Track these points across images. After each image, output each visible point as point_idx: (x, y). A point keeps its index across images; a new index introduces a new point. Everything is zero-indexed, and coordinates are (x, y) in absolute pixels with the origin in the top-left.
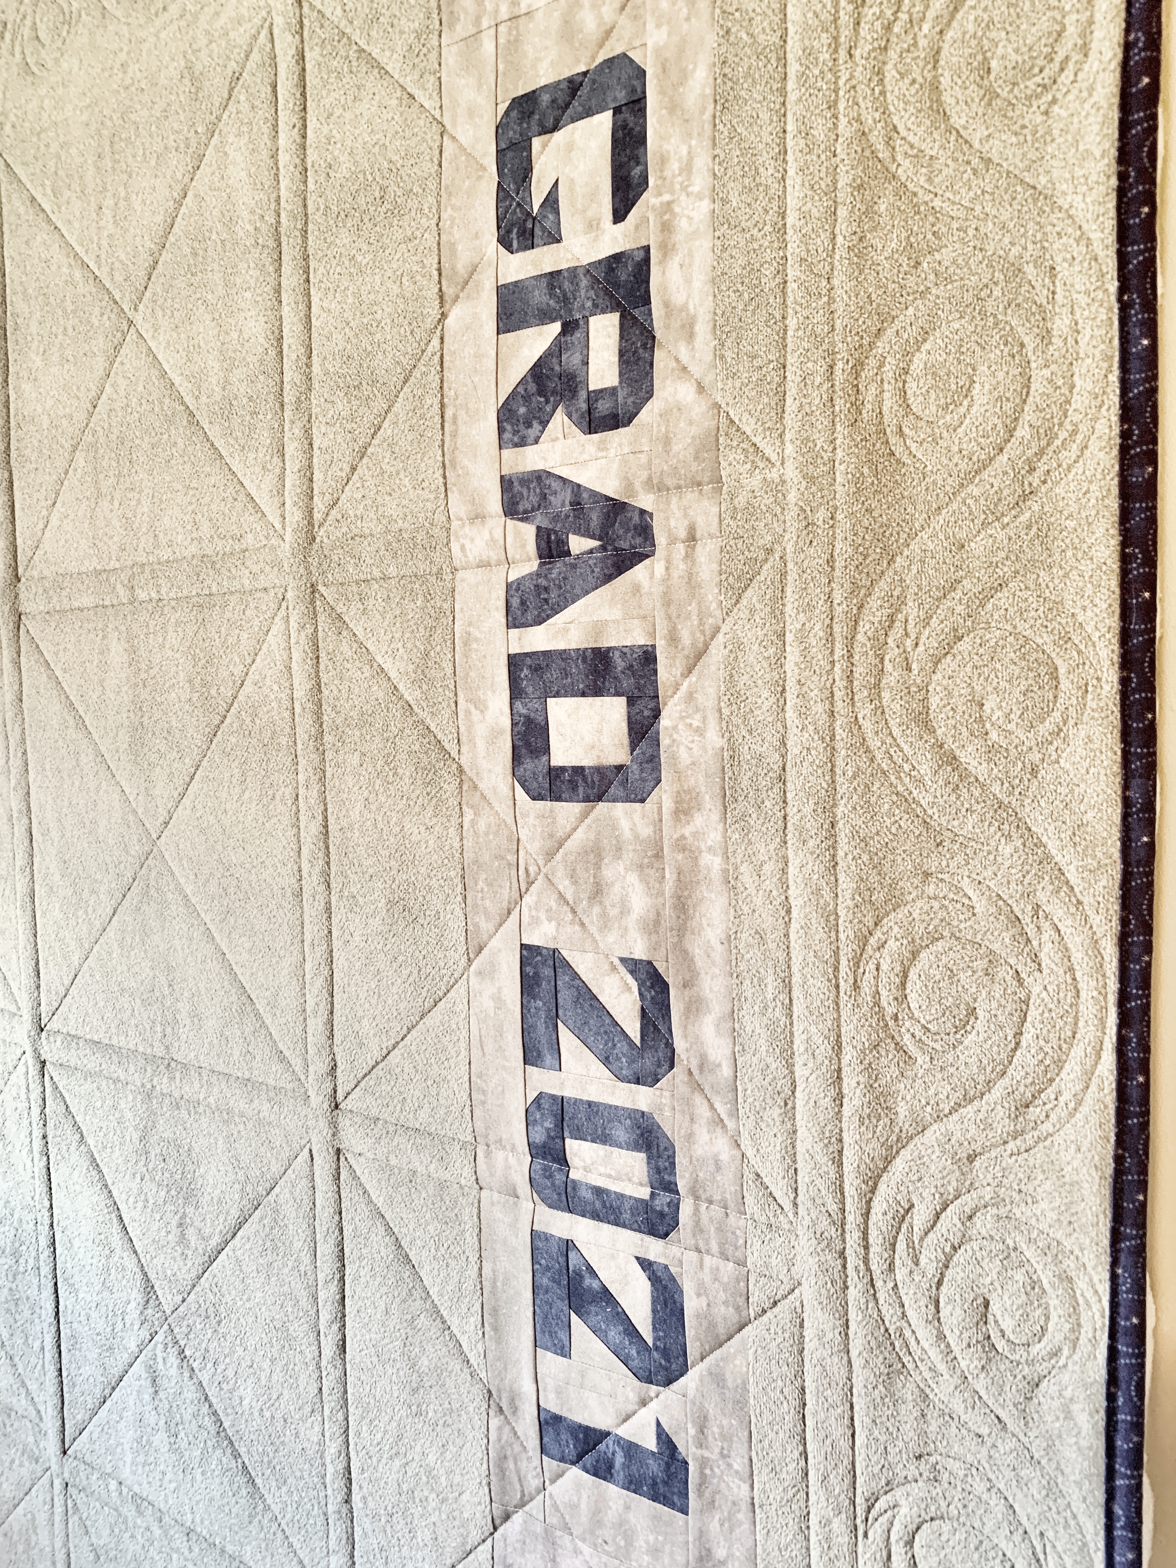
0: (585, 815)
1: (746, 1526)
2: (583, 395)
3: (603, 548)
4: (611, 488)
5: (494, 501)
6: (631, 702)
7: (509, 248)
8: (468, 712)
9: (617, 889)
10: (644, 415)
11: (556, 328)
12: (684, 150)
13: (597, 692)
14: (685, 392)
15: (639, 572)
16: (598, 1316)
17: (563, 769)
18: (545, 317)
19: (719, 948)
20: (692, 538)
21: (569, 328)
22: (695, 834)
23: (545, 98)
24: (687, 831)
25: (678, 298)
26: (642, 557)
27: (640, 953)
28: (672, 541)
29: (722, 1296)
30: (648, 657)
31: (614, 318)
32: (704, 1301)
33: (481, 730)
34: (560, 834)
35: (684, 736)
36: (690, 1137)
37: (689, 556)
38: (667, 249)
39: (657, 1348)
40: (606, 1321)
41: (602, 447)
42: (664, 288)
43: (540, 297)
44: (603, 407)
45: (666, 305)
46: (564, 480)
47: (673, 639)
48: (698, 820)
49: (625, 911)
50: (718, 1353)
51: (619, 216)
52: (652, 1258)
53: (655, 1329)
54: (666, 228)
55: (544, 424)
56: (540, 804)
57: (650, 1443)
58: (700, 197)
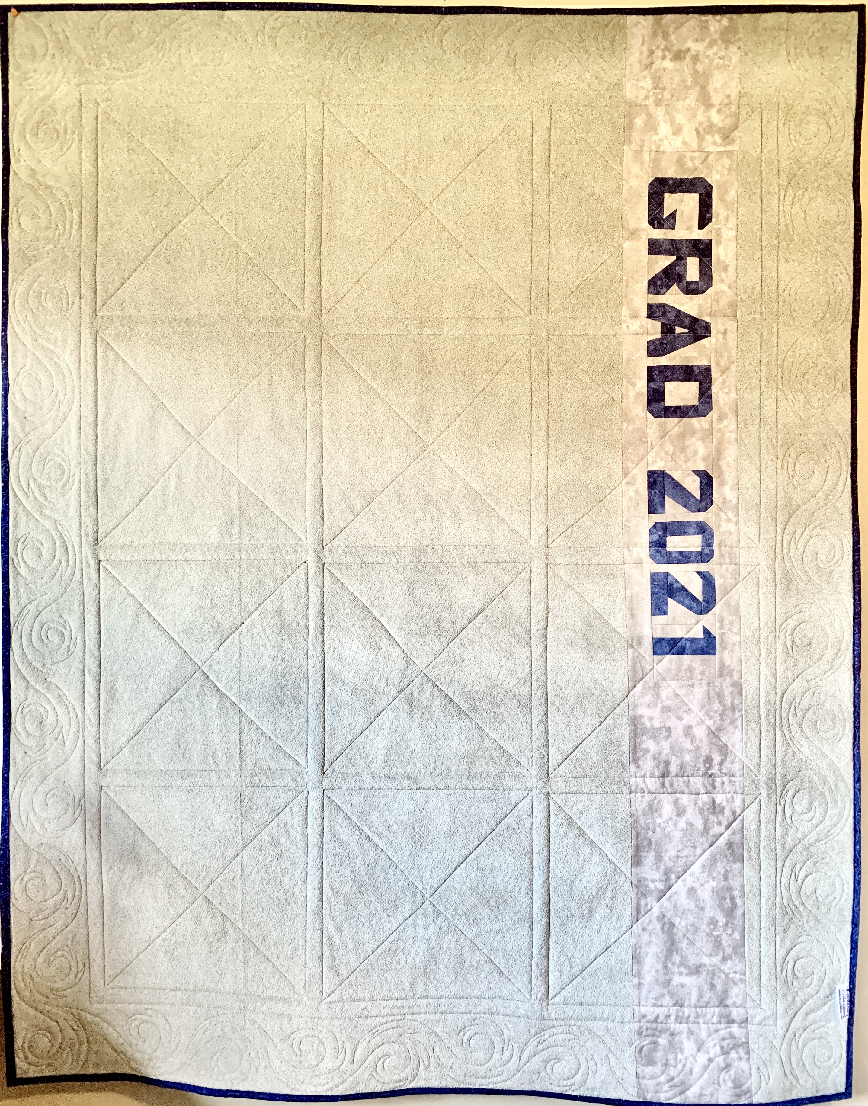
0: (679, 422)
1: (738, 650)
2: (685, 282)
3: (689, 332)
4: (694, 313)
5: (644, 312)
6: (700, 384)
7: (653, 226)
8: (627, 387)
9: (692, 447)
10: (708, 291)
11: (674, 258)
12: (726, 214)
13: (687, 380)
14: (724, 287)
15: (704, 341)
16: (679, 596)
17: (671, 407)
18: (669, 253)
19: (733, 463)
20: (725, 332)
21: (680, 259)
22: (725, 427)
23: (671, 182)
24: (721, 426)
25: (723, 258)
26: (705, 337)
27: (702, 467)
28: (718, 332)
29: (730, 576)
30: (708, 369)
31: (697, 260)
32: (722, 580)
33: (632, 394)
34: (668, 430)
35: (721, 395)
36: (719, 526)
37: (725, 338)
38: (719, 243)
39: (704, 601)
40: (683, 598)
41: (692, 299)
42: (717, 255)
43: (666, 246)
44: (693, 287)
45: (718, 259)
46: (674, 308)
47: (718, 364)
48: (725, 422)
49: (696, 454)
50: (727, 597)
51: (701, 226)
52: (702, 570)
53: (703, 594)
54: (719, 235)
55: (668, 289)
56: (659, 420)
57: (701, 635)
58: (731, 229)
